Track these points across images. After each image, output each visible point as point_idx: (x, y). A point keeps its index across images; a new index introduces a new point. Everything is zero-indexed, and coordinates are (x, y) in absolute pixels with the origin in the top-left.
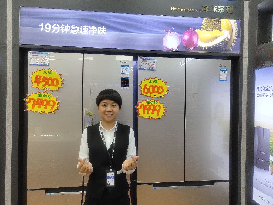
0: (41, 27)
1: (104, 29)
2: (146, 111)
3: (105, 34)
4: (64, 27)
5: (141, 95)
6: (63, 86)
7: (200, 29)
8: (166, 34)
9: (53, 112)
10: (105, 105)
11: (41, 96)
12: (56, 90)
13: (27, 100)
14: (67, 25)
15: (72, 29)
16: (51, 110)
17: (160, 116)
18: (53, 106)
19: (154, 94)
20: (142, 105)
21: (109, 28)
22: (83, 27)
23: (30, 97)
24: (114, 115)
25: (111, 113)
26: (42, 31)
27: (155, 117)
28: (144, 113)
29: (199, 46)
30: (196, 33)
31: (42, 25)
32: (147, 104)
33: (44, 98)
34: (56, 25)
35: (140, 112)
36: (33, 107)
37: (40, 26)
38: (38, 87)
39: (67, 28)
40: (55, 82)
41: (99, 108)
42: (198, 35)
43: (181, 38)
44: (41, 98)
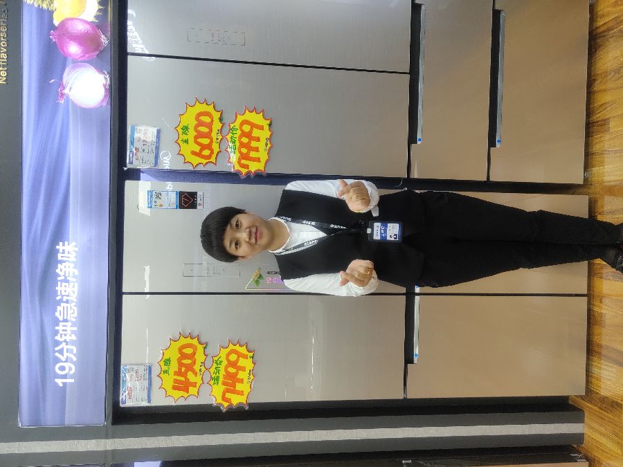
0: (65, 384)
1: (63, 245)
2: (253, 154)
3: (74, 244)
4: (63, 336)
5: (215, 164)
6: (195, 335)
8: (68, 97)
9: (251, 354)
10: (236, 244)
11: (218, 379)
12: (205, 348)
13: (226, 404)
14: (57, 328)
15: (65, 318)
16: (247, 359)
17: (265, 123)
18: (239, 355)
19: (214, 135)
20: (239, 162)
21: (59, 234)
22: (59, 294)
23: (220, 400)
24: (258, 224)
25: (254, 230)
26: (73, 381)
27: (266, 134)
28: (258, 160)
29: (96, 17)
31: (60, 382)
32: (236, 151)
33: (222, 372)
34: (57, 351)
35: (254, 167)
36: (241, 393)
37: (61, 385)
38: (198, 385)
39: (65, 328)
40: (189, 351)
41: (243, 257)
43: (77, 63)
44: (221, 379)
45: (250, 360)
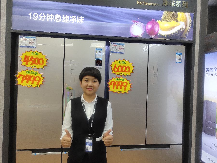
0: (29, 16)
1: (82, 19)
3: (83, 22)
4: (49, 16)
5: (111, 73)
6: (47, 65)
7: (161, 20)
8: (133, 23)
10: (87, 81)
11: (29, 73)
12: (42, 68)
13: (18, 76)
14: (52, 14)
15: (55, 18)
16: (37, 85)
18: (39, 82)
21: (86, 17)
22: (65, 16)
23: (19, 74)
26: (31, 19)
29: (160, 34)
30: (157, 23)
31: (30, 14)
32: (116, 81)
33: (31, 75)
34: (42, 14)
35: (111, 87)
36: (22, 82)
37: (29, 14)
38: (26, 65)
39: (52, 17)
40: (41, 62)
41: (81, 83)
42: (159, 25)
43: (145, 27)
44: (29, 74)
45: (36, 86)
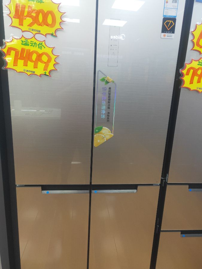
2: (196, 78)
5: (192, 50)
6: (63, 26)
9: (47, 74)
11: (26, 44)
12: (52, 35)
13: (5, 50)
16: (44, 70)
18: (47, 64)
20: (191, 68)
23: (8, 45)
28: (191, 82)
32: (200, 66)
33: (32, 49)
35: (187, 79)
36: (15, 64)
38: (20, 27)
40: (50, 20)
44: (26, 48)
45: (43, 72)
